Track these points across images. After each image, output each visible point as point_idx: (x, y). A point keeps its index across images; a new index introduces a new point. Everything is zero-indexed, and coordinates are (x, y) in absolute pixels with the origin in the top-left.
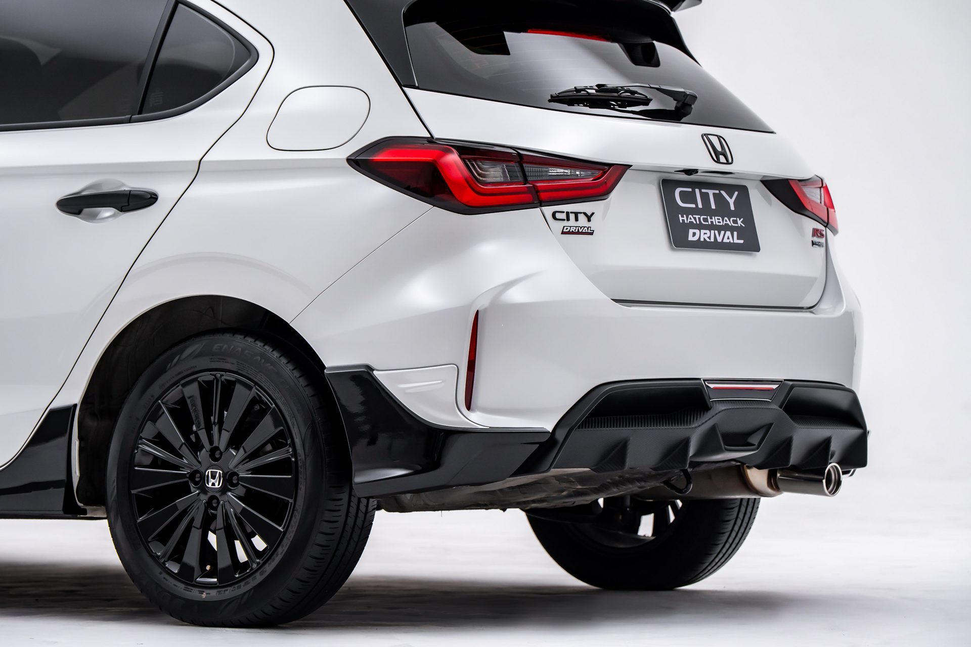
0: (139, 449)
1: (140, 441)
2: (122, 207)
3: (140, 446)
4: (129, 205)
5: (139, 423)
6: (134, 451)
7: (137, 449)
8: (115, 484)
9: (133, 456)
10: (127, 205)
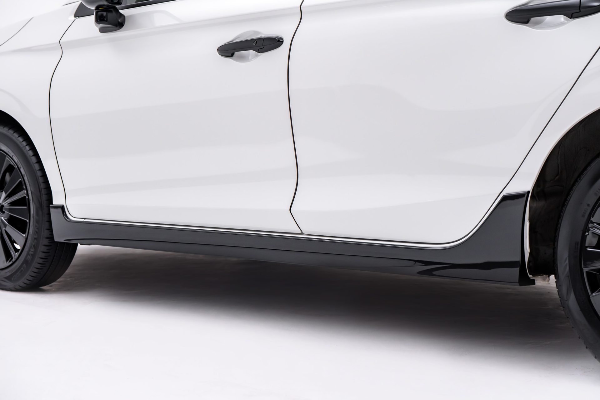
0: (590, 232)
1: (590, 225)
2: (573, 14)
3: (590, 229)
4: (580, 11)
5: (590, 209)
6: (585, 233)
7: (588, 232)
8: (567, 261)
9: (584, 238)
10: (579, 11)
